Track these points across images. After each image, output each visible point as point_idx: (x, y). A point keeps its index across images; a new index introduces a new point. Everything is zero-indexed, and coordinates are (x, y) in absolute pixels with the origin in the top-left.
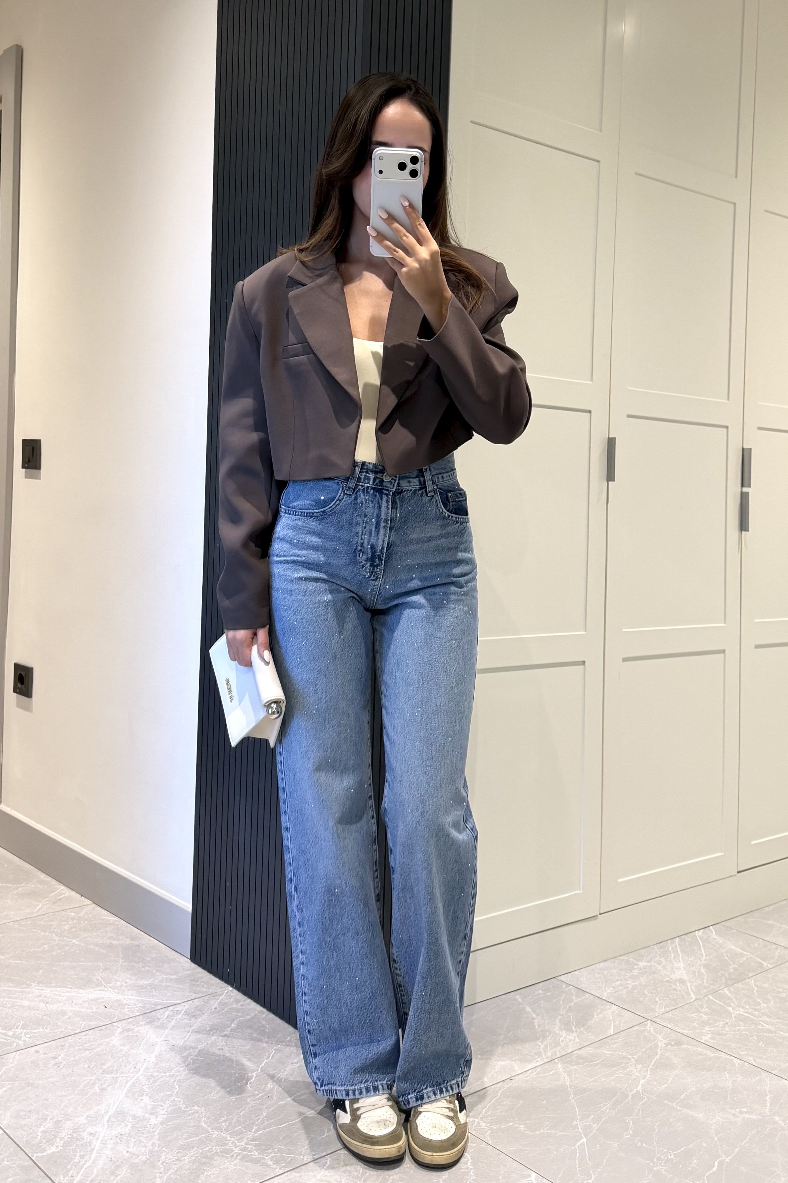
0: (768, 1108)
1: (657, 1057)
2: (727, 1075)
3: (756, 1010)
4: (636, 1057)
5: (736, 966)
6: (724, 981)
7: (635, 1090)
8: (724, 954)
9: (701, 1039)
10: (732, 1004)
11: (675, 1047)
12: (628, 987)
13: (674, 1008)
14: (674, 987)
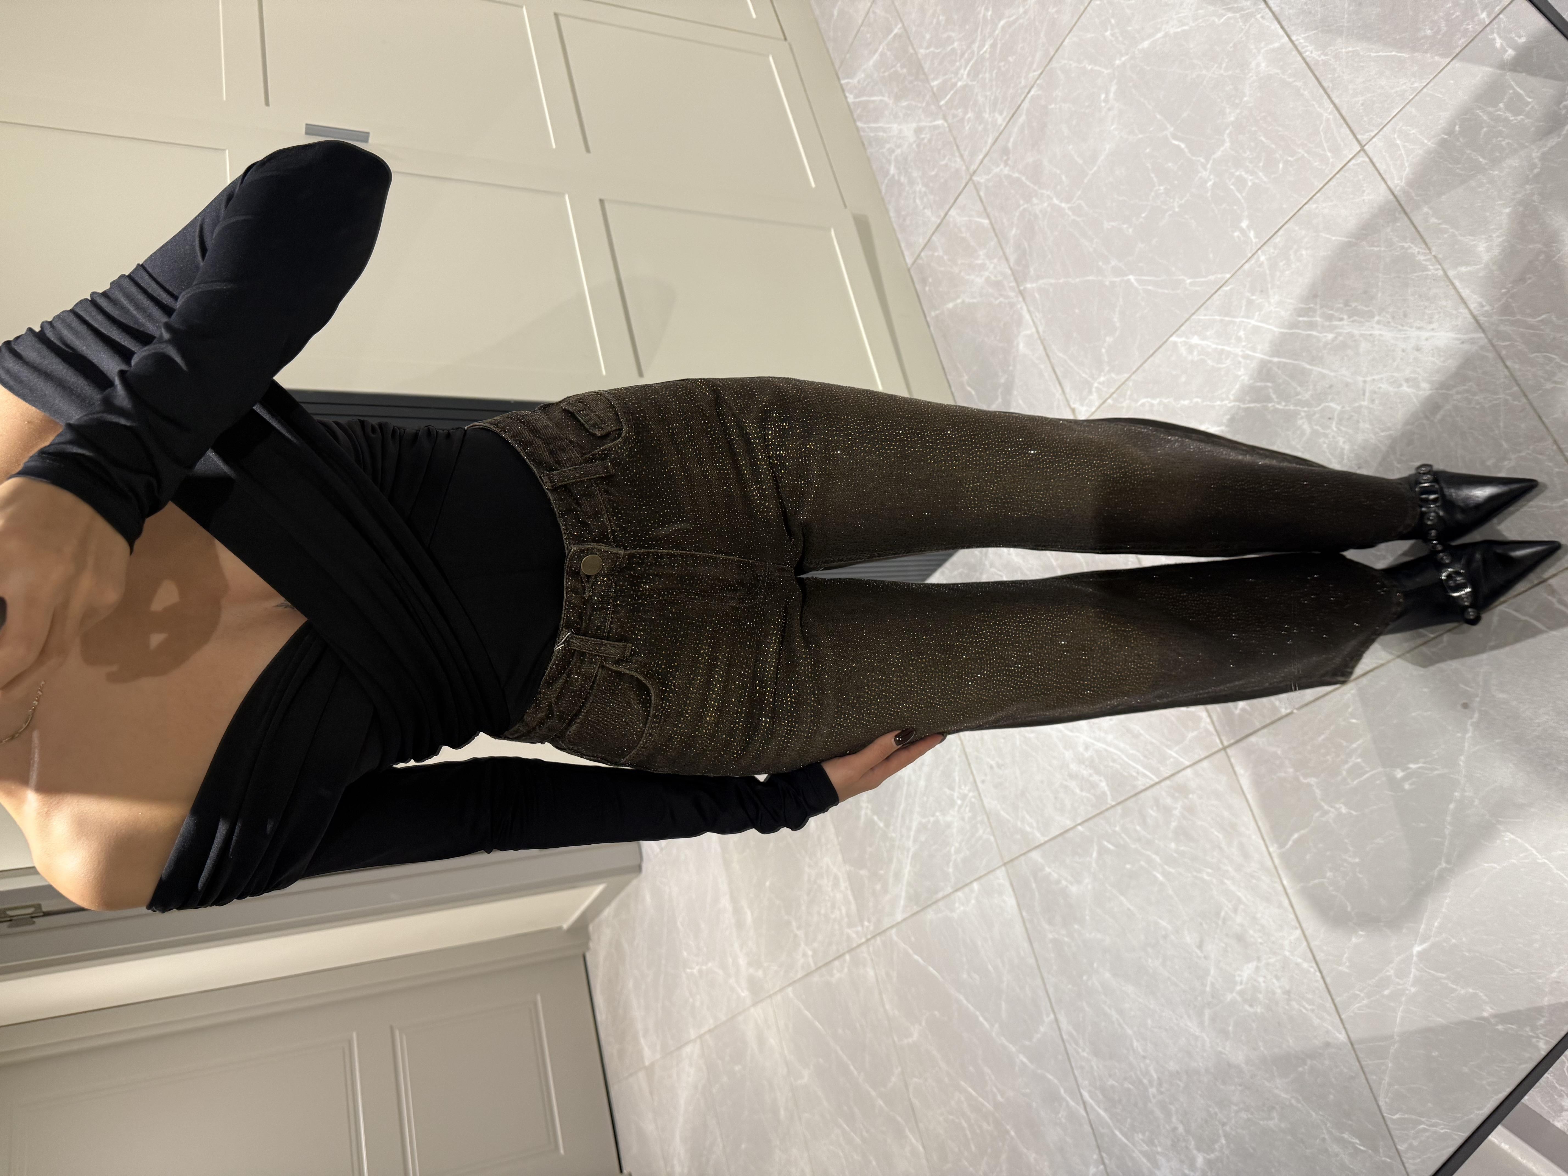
0: (1103, 70)
1: (1023, 178)
2: (1053, 106)
3: (962, 55)
4: (1021, 202)
5: (899, 65)
6: (920, 83)
7: (1067, 211)
8: (881, 75)
9: (1001, 125)
10: (953, 80)
11: (1011, 155)
12: (925, 193)
13: (955, 148)
14: (926, 141)
